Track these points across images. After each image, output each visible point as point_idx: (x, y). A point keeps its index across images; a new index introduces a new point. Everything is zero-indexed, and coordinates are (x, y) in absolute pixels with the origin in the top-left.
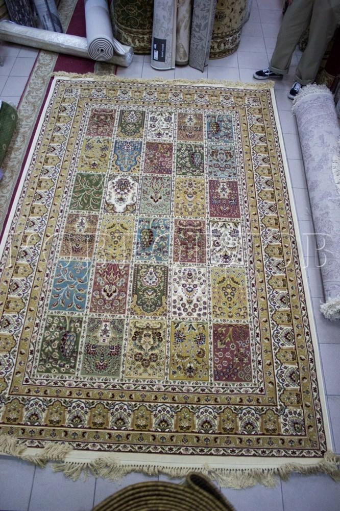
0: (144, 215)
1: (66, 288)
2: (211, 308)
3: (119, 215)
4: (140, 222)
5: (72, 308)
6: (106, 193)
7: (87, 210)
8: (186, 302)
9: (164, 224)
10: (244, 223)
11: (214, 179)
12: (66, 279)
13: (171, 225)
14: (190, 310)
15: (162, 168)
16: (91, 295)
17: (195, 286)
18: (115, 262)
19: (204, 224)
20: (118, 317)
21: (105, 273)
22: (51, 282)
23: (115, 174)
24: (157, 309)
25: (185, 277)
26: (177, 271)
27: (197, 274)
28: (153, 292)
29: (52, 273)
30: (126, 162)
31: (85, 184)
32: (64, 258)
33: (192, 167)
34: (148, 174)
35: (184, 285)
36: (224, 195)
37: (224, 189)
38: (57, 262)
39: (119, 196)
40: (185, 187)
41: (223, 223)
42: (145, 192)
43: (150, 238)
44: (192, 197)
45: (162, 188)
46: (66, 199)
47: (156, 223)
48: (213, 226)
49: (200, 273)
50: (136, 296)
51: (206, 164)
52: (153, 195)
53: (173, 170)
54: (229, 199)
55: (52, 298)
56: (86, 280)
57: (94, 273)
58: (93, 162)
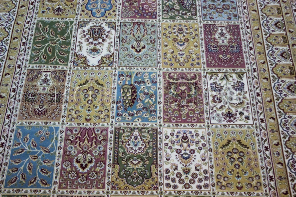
0: (124, 68)
1: (27, 159)
2: (214, 178)
3: (92, 69)
4: (119, 76)
5: (35, 185)
6: (75, 43)
7: (52, 64)
8: (181, 172)
9: (150, 78)
10: (250, 73)
11: (210, 23)
12: (27, 148)
13: (158, 78)
14: (187, 181)
15: (144, 11)
16: (59, 167)
17: (192, 152)
18: (89, 125)
19: (200, 77)
20: (95, 193)
21: (78, 140)
22: (8, 153)
23: (86, 20)
24: (145, 181)
25: (179, 140)
26: (169, 135)
27: (195, 137)
28: (139, 160)
29: (8, 142)
30: (99, 7)
31: (48, 33)
32: (24, 122)
33: (181, 9)
34: (127, 20)
35: (178, 151)
36: (223, 42)
37: (222, 34)
38: (15, 128)
39: (92, 47)
40: (174, 33)
41: (223, 74)
42: (124, 41)
43: (132, 95)
44: (184, 44)
45: (146, 36)
46: (25, 52)
47: (140, 78)
48: (211, 78)
49: (197, 135)
50: (117, 166)
51: (199, 5)
52: (135, 44)
53: (158, 13)
54: (229, 46)
55: (9, 173)
56: (53, 148)
57: (63, 140)
58: (58, 7)
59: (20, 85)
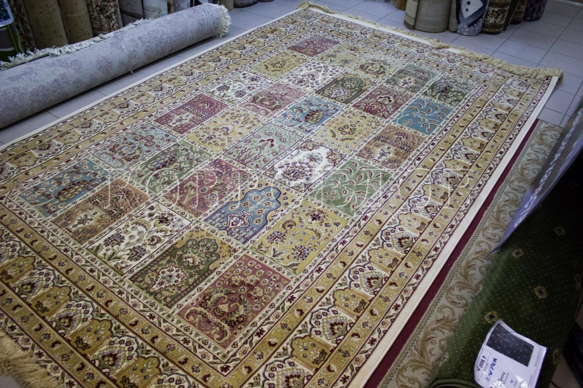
0: (299, 134)
3: (330, 146)
4: (310, 131)
6: (327, 174)
9: (285, 119)
18: (366, 114)
23: (294, 191)
26: (310, 87)
27: (293, 80)
28: (345, 86)
30: (263, 200)
32: (421, 135)
33: (181, 155)
34: (249, 171)
38: (431, 135)
40: (219, 138)
41: (223, 98)
42: (275, 154)
44: (224, 128)
45: (248, 148)
47: (293, 123)
48: (236, 100)
50: (363, 89)
52: (267, 147)
59: (411, 162)
